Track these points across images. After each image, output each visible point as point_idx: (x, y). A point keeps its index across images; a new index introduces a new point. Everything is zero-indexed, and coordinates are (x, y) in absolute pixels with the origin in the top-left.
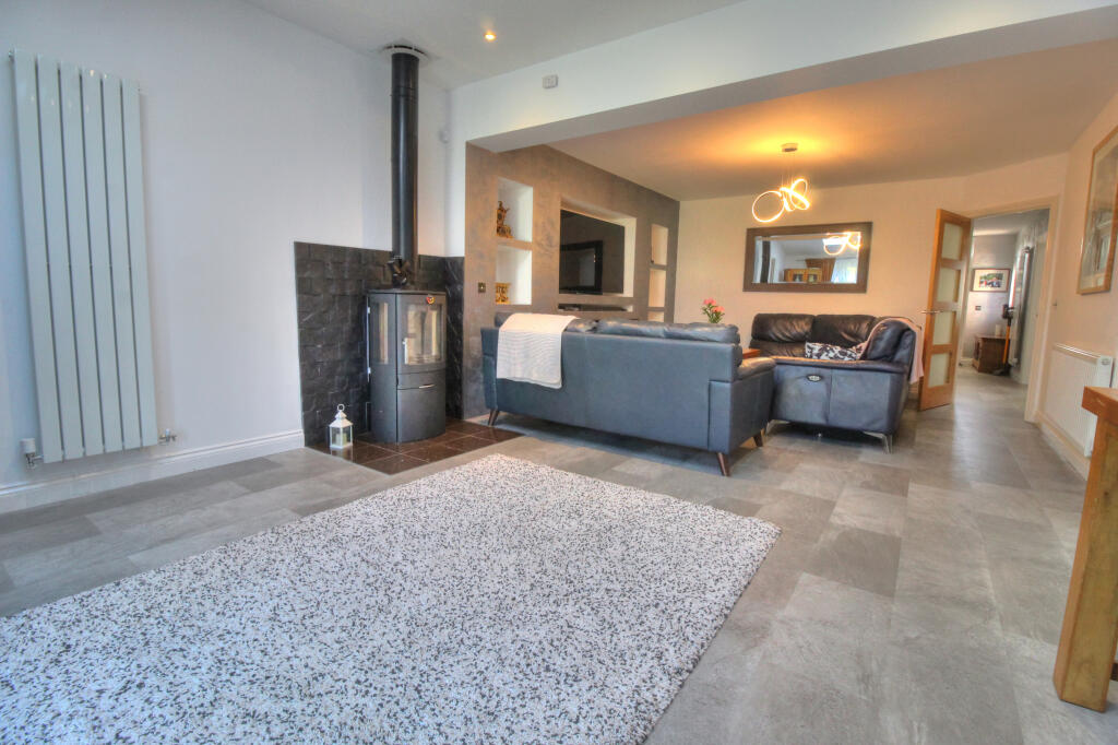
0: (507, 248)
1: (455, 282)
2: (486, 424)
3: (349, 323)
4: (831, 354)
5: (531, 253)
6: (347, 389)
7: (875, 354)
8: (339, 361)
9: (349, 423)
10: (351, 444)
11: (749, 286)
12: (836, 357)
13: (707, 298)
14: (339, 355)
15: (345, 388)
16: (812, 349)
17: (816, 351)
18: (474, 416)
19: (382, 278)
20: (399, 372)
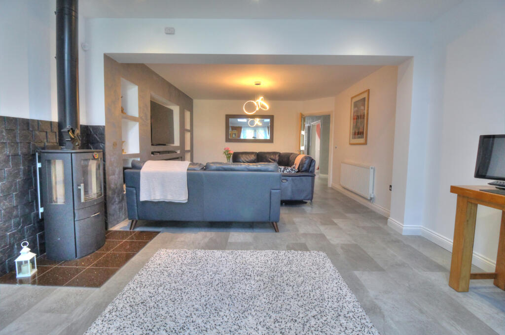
0: (126, 120)
1: (98, 142)
2: (128, 230)
3: (22, 176)
4: (288, 171)
5: (138, 123)
6: (22, 227)
7: (303, 169)
8: (14, 207)
9: (33, 255)
10: (36, 270)
11: (228, 140)
12: (289, 171)
13: (226, 147)
14: (14, 203)
15: (20, 227)
16: (281, 169)
17: (282, 170)
18: (114, 225)
19: (45, 140)
20: (75, 208)
